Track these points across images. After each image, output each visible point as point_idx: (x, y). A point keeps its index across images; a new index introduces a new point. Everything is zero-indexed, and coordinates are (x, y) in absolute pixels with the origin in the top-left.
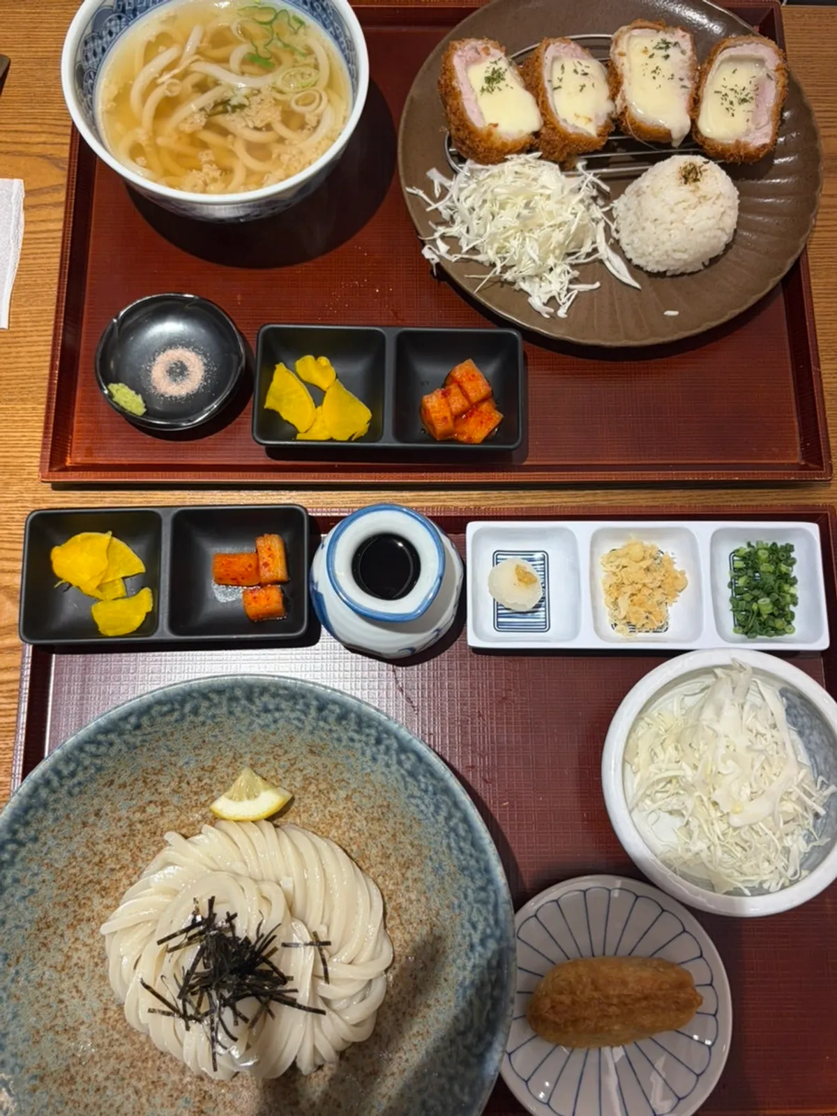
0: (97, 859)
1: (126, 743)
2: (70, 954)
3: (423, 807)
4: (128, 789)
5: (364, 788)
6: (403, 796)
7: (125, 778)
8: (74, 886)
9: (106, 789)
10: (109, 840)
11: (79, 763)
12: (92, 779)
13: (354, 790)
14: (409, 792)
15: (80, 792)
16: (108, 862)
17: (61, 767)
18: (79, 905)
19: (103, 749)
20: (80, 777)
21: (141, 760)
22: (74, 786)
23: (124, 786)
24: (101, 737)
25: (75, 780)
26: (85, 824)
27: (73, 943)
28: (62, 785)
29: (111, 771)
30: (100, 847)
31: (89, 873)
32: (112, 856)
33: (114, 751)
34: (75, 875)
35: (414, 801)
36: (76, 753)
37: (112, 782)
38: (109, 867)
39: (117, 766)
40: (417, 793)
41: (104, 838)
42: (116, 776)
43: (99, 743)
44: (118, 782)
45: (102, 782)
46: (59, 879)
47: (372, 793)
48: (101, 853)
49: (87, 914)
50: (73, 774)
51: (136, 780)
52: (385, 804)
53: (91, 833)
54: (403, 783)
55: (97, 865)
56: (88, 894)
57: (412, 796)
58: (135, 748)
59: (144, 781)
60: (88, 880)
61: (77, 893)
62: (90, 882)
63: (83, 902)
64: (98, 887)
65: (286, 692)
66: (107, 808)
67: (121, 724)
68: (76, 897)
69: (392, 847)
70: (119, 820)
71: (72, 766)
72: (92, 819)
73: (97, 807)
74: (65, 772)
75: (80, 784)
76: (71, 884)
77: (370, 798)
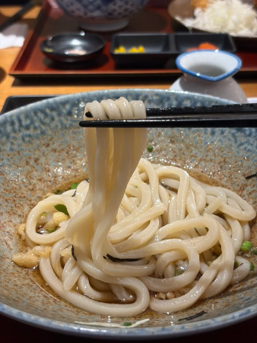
0: (31, 187)
1: (62, 123)
2: (5, 225)
3: (249, 147)
4: (57, 154)
5: (207, 156)
6: (234, 149)
7: (56, 146)
8: (14, 194)
9: (44, 148)
10: (40, 180)
11: (32, 122)
12: (37, 137)
13: (201, 160)
14: (239, 143)
15: (29, 141)
16: (38, 192)
17: (22, 118)
18: (15, 205)
19: (47, 120)
20: (31, 132)
21: (68, 138)
22: (26, 136)
23: (55, 151)
24: (48, 111)
25: (27, 132)
26: (27, 163)
27: (8, 221)
28: (20, 131)
29: (49, 137)
30: (34, 181)
31: (25, 192)
32: (40, 189)
33: (53, 125)
34: (16, 188)
35: (242, 147)
36: (32, 114)
37: (48, 145)
38: (37, 195)
39: (53, 136)
40: (244, 140)
41: (38, 177)
42: (51, 143)
43: (46, 115)
44: (52, 147)
45: (43, 142)
46: (6, 185)
47: (213, 158)
48: (34, 185)
49: (19, 213)
50: (27, 128)
51: (63, 150)
52: (222, 160)
53: (30, 170)
54: (233, 139)
55: (30, 190)
56: (22, 203)
57: (242, 144)
58: (66, 128)
59: (67, 153)
60: (23, 195)
61: (15, 199)
62: (24, 197)
63: (18, 205)
64: (29, 202)
65: (158, 98)
66: (42, 160)
67: (61, 107)
68: (14, 200)
69: (230, 184)
70: (49, 171)
71: (28, 122)
72: (32, 162)
73: (36, 156)
74: (24, 123)
75: (30, 136)
76: (12, 192)
77: (211, 160)
